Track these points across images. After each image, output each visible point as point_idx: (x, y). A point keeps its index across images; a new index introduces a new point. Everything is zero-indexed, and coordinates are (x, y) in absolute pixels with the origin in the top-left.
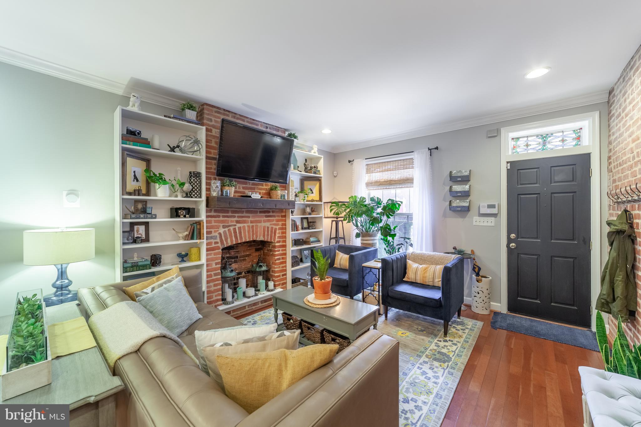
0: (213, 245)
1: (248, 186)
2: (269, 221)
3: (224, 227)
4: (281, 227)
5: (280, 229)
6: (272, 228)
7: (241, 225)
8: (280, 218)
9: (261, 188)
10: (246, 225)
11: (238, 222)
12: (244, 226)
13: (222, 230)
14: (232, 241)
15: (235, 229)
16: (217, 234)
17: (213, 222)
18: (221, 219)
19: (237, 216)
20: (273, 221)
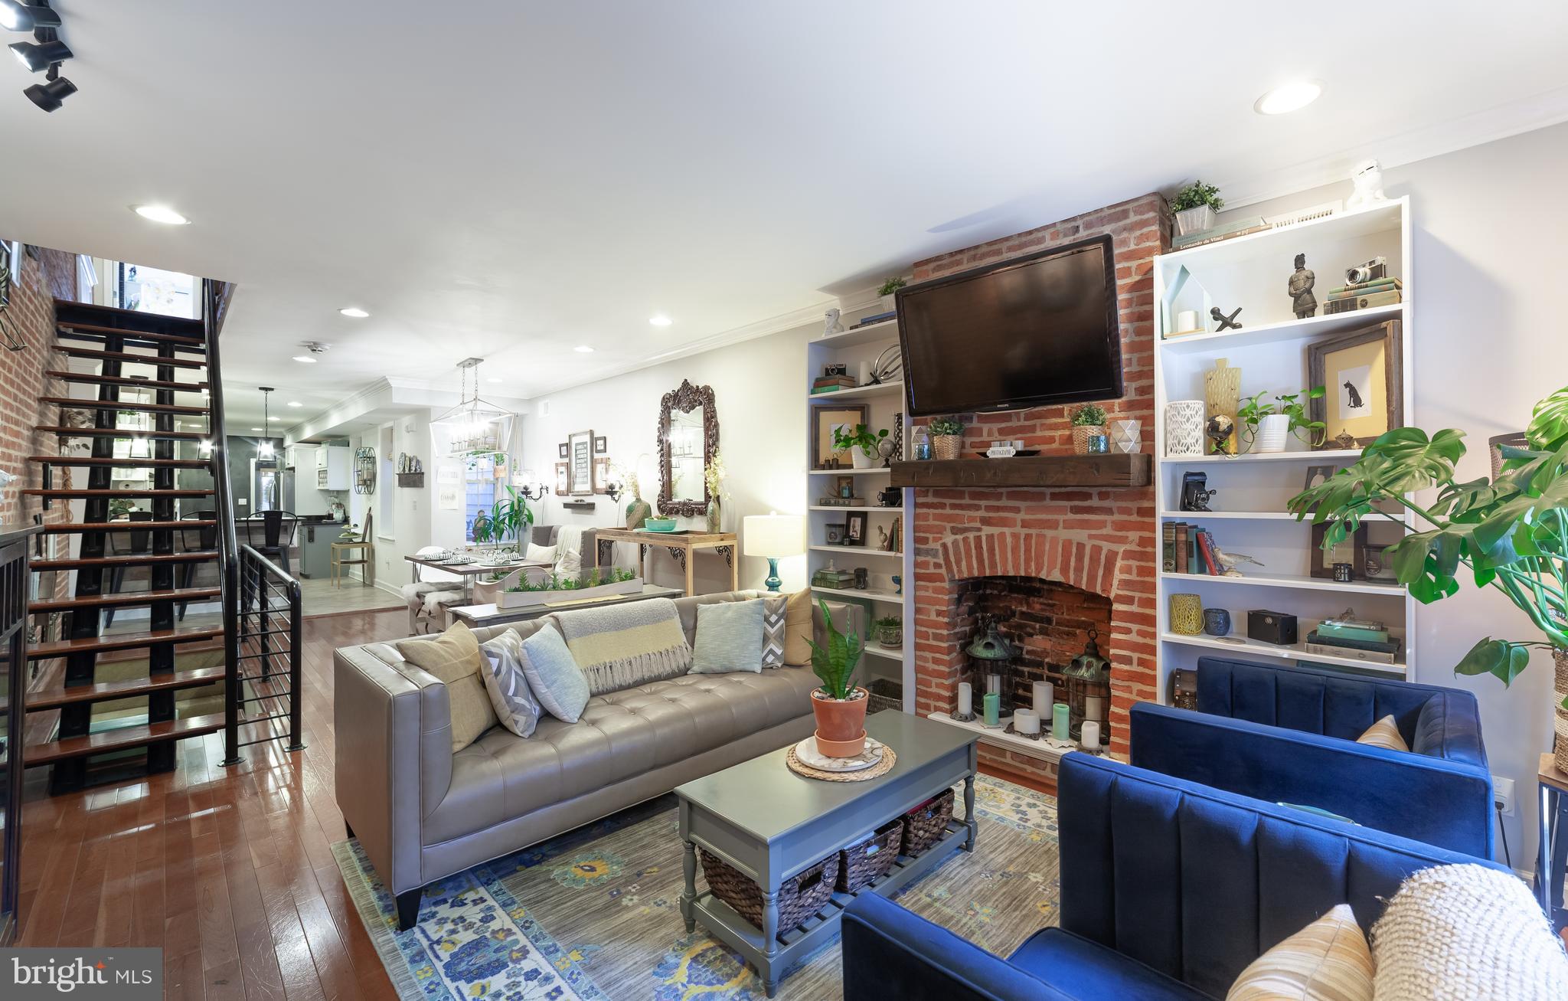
0: (932, 570)
1: (1014, 423)
2: (1084, 525)
3: (955, 531)
4: (1138, 549)
5: (1128, 555)
6: (1097, 550)
7: (995, 530)
8: (1135, 518)
9: (1056, 424)
10: (1007, 531)
11: (986, 521)
12: (1002, 535)
13: (949, 539)
14: (970, 567)
15: (978, 539)
16: (938, 546)
17: (931, 517)
18: (948, 511)
19: (983, 507)
20: (1102, 525)
